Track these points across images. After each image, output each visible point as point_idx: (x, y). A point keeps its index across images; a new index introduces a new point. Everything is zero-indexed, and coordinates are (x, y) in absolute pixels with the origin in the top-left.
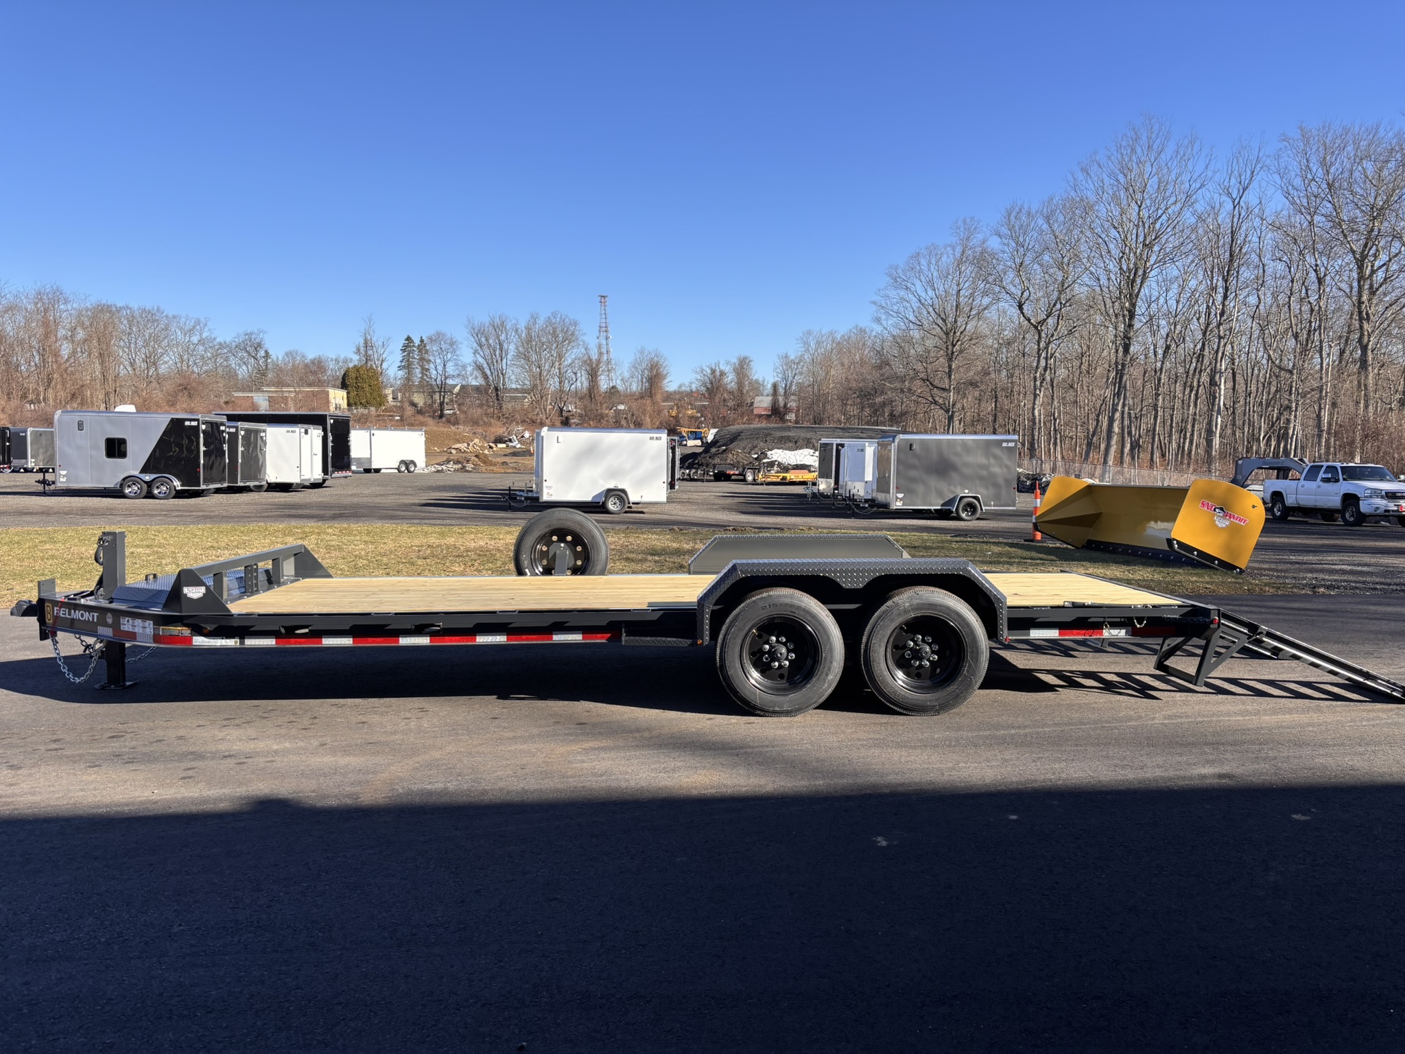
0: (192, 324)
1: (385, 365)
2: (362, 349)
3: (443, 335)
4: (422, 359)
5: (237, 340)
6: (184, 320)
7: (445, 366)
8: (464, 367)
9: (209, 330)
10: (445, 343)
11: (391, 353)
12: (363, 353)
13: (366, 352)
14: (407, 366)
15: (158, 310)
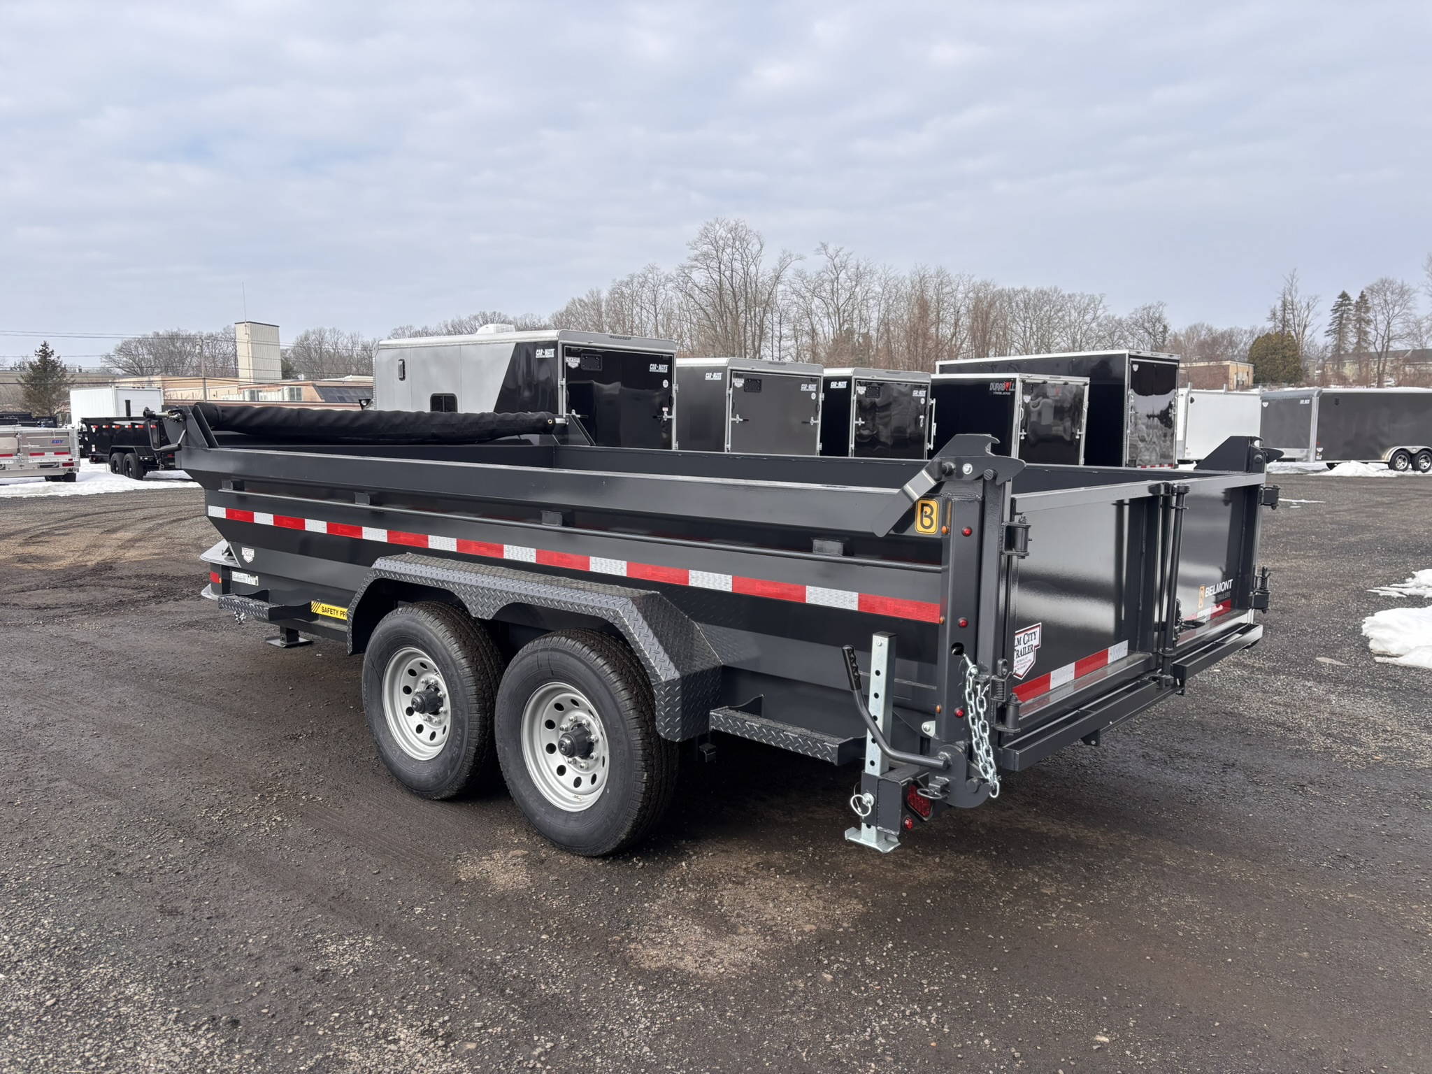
0: (1086, 302)
1: (1308, 332)
2: (1279, 314)
3: (1390, 283)
4: (1360, 320)
5: (1134, 316)
6: (1078, 298)
7: (1389, 323)
8: (1418, 324)
9: (1104, 307)
10: (1392, 293)
11: (1318, 315)
12: (1280, 318)
13: (1284, 317)
14: (1339, 330)
15: (1056, 290)
